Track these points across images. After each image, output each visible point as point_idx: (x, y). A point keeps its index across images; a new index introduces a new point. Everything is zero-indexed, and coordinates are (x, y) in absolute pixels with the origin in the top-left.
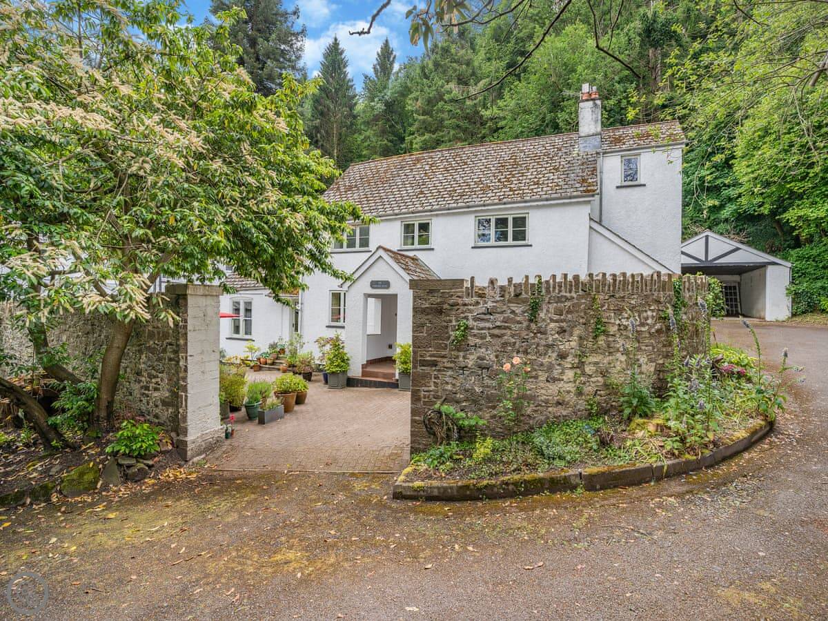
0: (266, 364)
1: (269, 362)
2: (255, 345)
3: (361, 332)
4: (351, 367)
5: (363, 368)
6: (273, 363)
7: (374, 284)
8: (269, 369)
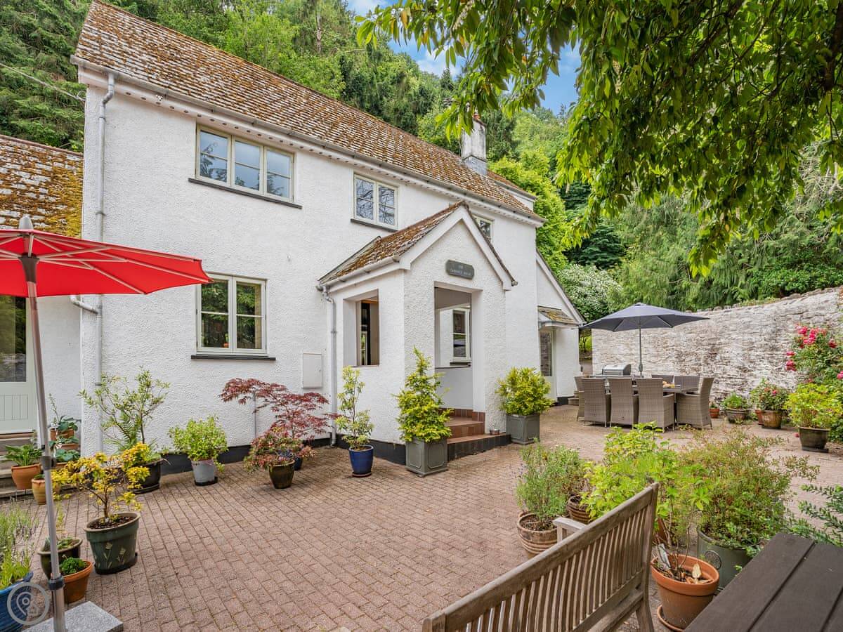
7: (453, 268)
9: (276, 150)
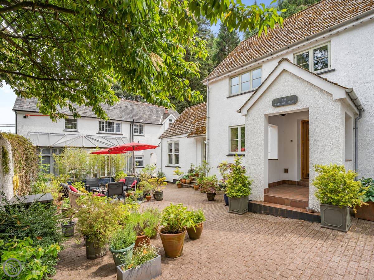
0: (186, 183)
1: (187, 182)
2: (181, 170)
3: (262, 155)
4: (252, 191)
5: (265, 193)
6: (190, 183)
7: (277, 103)
8: (188, 187)
9: (255, 69)
